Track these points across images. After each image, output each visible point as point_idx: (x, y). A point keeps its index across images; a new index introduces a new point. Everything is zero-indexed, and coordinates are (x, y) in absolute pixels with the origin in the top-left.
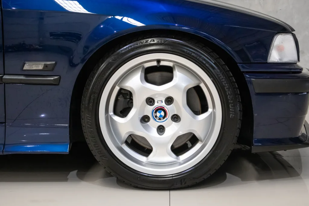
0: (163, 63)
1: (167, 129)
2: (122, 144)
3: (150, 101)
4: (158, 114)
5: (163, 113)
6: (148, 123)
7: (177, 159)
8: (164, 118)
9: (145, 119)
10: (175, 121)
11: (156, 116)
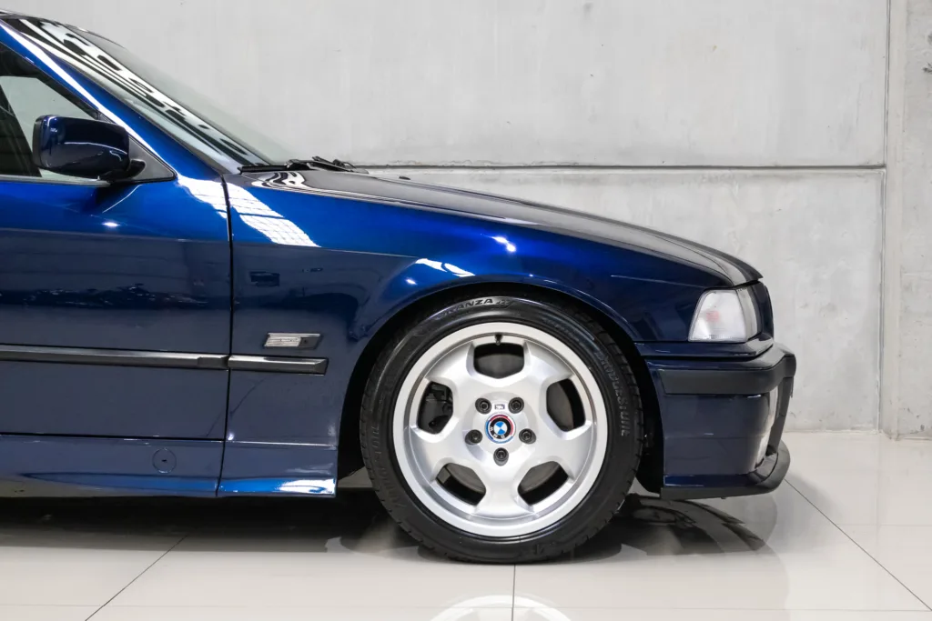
0: (505, 340)
1: (511, 456)
2: (431, 481)
3: (483, 405)
4: (497, 429)
5: (504, 427)
6: (479, 444)
7: (529, 509)
8: (506, 435)
9: (473, 437)
10: (527, 442)
11: (493, 432)
